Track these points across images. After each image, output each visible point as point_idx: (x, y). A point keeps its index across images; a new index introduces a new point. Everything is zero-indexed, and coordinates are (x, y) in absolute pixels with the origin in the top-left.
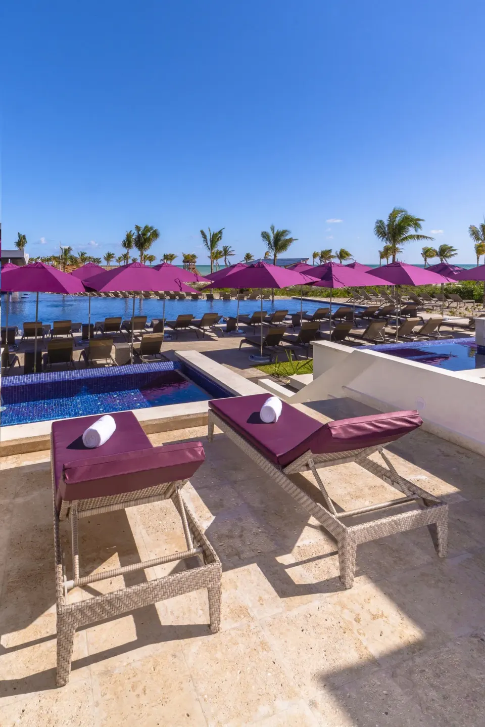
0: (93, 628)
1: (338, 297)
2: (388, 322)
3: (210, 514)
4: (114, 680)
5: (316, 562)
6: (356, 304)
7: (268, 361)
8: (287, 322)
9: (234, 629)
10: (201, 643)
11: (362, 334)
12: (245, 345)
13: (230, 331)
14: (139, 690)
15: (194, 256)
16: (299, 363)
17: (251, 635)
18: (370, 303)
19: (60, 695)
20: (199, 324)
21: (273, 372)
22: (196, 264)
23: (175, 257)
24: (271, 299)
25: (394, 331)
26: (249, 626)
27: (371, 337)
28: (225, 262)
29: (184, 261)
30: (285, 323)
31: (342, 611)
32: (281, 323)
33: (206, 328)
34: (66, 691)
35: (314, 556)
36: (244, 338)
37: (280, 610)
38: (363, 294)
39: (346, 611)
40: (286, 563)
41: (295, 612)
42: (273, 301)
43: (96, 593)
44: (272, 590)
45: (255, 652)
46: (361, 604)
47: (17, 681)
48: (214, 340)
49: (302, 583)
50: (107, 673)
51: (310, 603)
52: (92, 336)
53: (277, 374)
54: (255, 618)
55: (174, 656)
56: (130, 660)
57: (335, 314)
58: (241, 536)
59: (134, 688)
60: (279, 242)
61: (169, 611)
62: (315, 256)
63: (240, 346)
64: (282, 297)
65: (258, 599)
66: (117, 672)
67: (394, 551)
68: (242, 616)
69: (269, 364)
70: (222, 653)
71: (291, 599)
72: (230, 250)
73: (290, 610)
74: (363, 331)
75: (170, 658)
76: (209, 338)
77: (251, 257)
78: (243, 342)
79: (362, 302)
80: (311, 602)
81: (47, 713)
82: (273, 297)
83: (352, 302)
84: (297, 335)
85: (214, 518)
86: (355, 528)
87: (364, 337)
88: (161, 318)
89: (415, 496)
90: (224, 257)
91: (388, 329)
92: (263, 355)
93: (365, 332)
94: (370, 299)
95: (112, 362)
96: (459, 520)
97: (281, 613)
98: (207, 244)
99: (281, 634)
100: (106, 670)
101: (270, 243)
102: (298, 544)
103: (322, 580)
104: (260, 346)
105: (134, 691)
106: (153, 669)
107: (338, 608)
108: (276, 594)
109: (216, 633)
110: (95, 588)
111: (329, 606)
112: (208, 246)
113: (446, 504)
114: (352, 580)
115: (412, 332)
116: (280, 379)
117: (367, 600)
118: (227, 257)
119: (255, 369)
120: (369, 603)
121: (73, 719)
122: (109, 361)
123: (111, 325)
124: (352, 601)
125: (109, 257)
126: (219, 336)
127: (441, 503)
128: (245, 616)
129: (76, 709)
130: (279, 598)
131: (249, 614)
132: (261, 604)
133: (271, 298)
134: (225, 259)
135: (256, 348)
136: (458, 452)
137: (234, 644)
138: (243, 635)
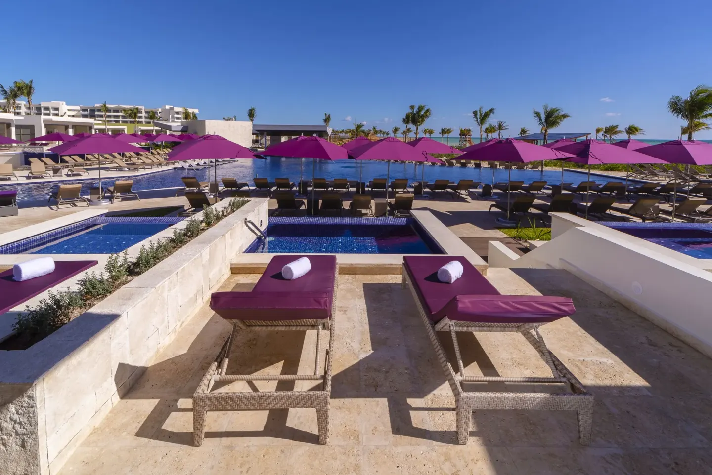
0: (239, 412)
1: (618, 171)
2: (668, 200)
3: (370, 348)
4: (232, 454)
5: (443, 412)
6: (638, 179)
7: (514, 225)
8: (545, 191)
9: (339, 446)
10: (308, 448)
11: (628, 209)
12: (494, 209)
13: (485, 195)
14: (244, 469)
15: (469, 131)
16: (542, 230)
17: (351, 455)
18: (656, 178)
19: (193, 452)
20: (455, 188)
21: (515, 235)
22: (471, 137)
23: (451, 131)
24: (540, 170)
25: (671, 209)
26: (353, 448)
27: (639, 213)
28: (499, 135)
29: (460, 135)
30: (543, 192)
31: (443, 463)
32: (539, 192)
33: (463, 191)
34: (198, 450)
35: (445, 406)
36: (494, 203)
37: (387, 443)
38: (648, 169)
39: (448, 464)
40: (414, 406)
41: (399, 449)
42: (542, 171)
43: (255, 389)
44: (389, 424)
45: (346, 471)
46: (466, 462)
47: (173, 433)
48: (468, 202)
49: (420, 426)
50: (230, 448)
51: (417, 446)
52: (364, 191)
53: (519, 237)
54: (361, 443)
55: (283, 452)
56: (250, 444)
57: (604, 187)
58: (387, 372)
59: (242, 465)
60: (551, 118)
61: (298, 415)
62: (598, 131)
63: (490, 209)
64: (554, 168)
65: (372, 428)
66: (237, 449)
67: (530, 424)
68: (352, 438)
69: (514, 228)
70: (320, 462)
71: (401, 437)
72: (504, 125)
73: (396, 447)
74: (630, 205)
75: (279, 452)
76: (463, 200)
77: (526, 131)
78: (492, 206)
79: (646, 177)
80: (419, 445)
81: (179, 461)
82: (542, 168)
83: (633, 177)
84: (549, 204)
85: (372, 351)
86: (471, 394)
87: (630, 212)
88: (420, 181)
89: (564, 380)
90: (499, 131)
91: (666, 207)
92: (510, 219)
93: (631, 208)
94: (656, 175)
95: (371, 213)
96: (628, 412)
97: (385, 446)
98: (477, 120)
99: (377, 463)
100: (231, 445)
101: (541, 120)
102: (435, 392)
103: (440, 429)
104: (507, 210)
105: (241, 467)
106: (262, 456)
107: (442, 458)
108: (390, 429)
109: (322, 444)
110: (256, 385)
111: (434, 454)
112: (478, 122)
113: (591, 395)
114: (466, 438)
115: (695, 212)
116: (521, 243)
117: (475, 460)
118: (501, 131)
119: (498, 230)
120: (476, 463)
121: (192, 472)
122: (369, 212)
123: (378, 184)
124: (458, 457)
125: (396, 130)
126: (473, 199)
127: (585, 394)
128: (354, 439)
129: (197, 466)
130: (391, 432)
131: (358, 438)
132: (373, 433)
133: (540, 168)
134: (500, 133)
135: (503, 212)
136: (671, 344)
137: (333, 458)
138: (344, 453)
